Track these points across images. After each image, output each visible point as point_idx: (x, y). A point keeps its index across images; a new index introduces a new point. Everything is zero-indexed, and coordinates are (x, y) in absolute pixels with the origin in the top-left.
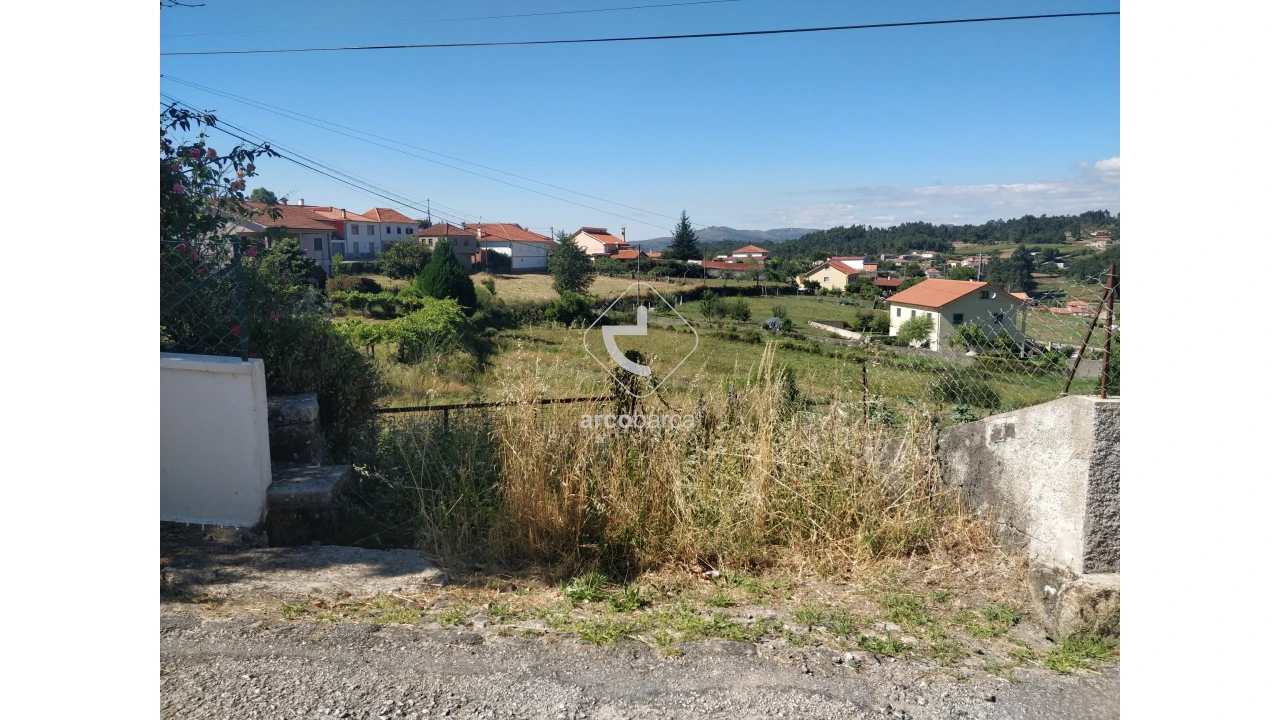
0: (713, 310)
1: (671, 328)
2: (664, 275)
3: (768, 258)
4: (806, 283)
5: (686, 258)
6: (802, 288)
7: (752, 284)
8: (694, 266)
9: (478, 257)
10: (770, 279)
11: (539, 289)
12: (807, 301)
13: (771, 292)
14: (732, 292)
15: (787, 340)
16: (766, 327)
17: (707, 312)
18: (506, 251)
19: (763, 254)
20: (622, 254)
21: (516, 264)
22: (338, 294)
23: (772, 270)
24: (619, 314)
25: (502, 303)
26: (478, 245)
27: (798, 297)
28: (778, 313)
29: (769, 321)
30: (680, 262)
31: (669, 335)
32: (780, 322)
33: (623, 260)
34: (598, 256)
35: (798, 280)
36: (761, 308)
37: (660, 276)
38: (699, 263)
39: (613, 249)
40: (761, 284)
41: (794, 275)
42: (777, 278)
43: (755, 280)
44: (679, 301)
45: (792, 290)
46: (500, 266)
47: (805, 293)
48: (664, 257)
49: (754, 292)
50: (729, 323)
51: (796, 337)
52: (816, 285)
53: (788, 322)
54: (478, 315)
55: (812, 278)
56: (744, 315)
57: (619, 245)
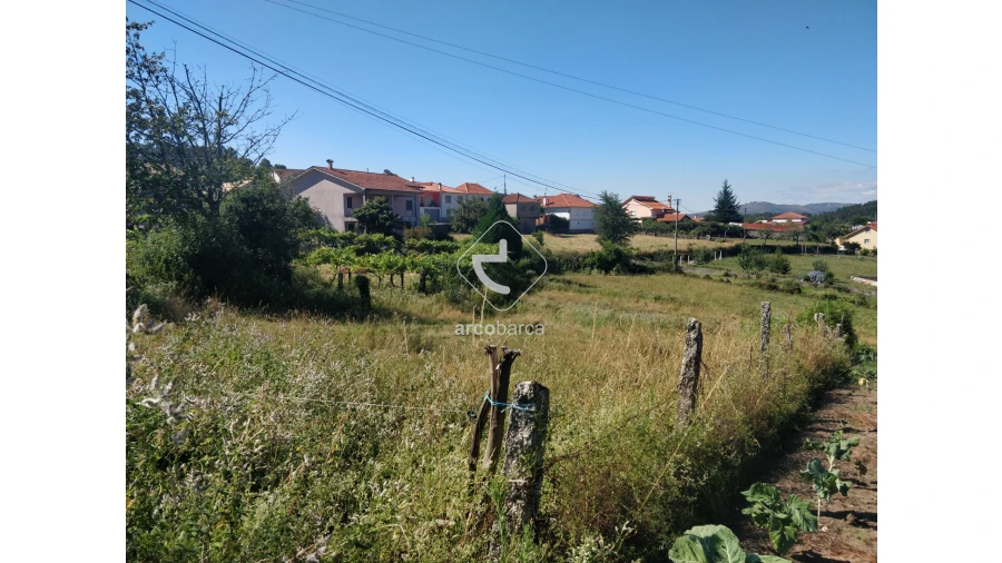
0: (753, 262)
1: (708, 277)
2: (705, 234)
3: (807, 223)
4: (847, 245)
5: (727, 221)
6: (842, 248)
7: (791, 243)
8: (735, 227)
9: (542, 220)
10: (810, 240)
11: (587, 244)
12: (848, 259)
13: (811, 250)
14: (772, 249)
15: (830, 291)
16: (807, 279)
17: (745, 266)
18: (565, 215)
19: (802, 219)
20: (667, 217)
21: (573, 226)
22: (411, 241)
23: (811, 232)
24: (657, 264)
25: (549, 253)
26: (542, 210)
27: (839, 256)
28: (820, 267)
29: (811, 274)
30: (722, 224)
31: (706, 283)
32: (821, 275)
33: (668, 223)
34: (644, 219)
35: (837, 241)
36: (801, 265)
37: (701, 235)
38: (741, 225)
39: (659, 214)
40: (800, 243)
41: (835, 235)
42: (816, 238)
43: (794, 240)
44: (718, 256)
45: (833, 250)
46: (560, 227)
47: (846, 253)
48: (707, 220)
49: (795, 250)
50: (767, 275)
51: (840, 289)
52: (856, 246)
53: (830, 275)
54: (524, 261)
55: (852, 240)
56: (785, 269)
57: (665, 210)
